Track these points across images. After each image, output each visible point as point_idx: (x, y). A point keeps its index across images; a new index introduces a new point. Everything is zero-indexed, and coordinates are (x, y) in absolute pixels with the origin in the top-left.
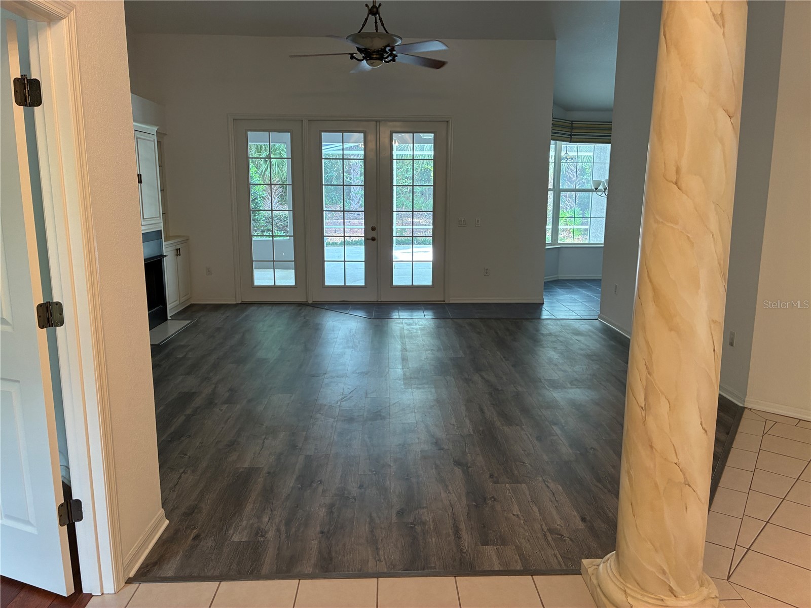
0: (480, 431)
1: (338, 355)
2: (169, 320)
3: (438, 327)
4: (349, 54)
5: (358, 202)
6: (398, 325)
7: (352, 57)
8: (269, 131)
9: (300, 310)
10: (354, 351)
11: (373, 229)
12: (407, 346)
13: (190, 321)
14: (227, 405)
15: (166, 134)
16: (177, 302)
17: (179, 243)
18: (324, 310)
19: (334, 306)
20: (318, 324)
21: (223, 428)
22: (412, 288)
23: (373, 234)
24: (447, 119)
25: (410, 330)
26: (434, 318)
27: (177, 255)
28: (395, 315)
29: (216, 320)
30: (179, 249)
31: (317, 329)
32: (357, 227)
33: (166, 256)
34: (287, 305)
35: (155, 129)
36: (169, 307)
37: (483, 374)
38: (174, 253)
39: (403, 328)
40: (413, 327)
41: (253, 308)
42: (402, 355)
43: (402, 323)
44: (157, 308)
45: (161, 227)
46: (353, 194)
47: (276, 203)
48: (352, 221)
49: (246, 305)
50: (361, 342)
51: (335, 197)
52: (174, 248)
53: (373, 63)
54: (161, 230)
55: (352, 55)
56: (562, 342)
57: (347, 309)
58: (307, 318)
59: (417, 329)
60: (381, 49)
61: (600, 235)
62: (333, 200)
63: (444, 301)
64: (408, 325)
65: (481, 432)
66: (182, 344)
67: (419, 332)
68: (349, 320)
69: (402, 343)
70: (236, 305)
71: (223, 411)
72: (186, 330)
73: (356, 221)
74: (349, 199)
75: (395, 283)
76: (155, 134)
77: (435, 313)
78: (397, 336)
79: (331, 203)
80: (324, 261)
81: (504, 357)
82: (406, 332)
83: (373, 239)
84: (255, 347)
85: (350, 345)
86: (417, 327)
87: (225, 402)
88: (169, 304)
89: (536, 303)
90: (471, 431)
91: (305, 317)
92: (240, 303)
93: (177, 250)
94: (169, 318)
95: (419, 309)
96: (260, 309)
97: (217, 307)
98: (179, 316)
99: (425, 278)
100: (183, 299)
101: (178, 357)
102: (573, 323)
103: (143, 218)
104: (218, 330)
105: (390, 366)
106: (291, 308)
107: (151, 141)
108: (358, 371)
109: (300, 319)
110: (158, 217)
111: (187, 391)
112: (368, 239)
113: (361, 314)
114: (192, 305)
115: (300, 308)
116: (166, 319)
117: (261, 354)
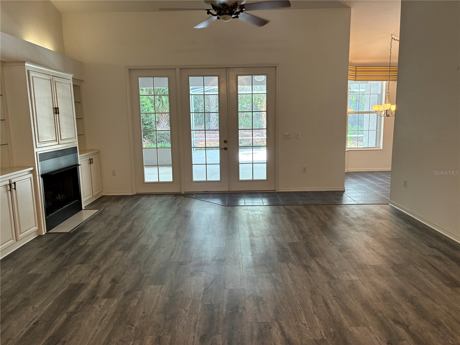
0: (332, 333)
1: (201, 241)
2: (83, 209)
3: (274, 212)
4: (206, 10)
5: (215, 123)
6: (245, 211)
7: (209, 13)
8: (153, 77)
9: (176, 199)
10: (213, 237)
11: (225, 142)
12: (254, 232)
13: (98, 210)
14: (106, 300)
15: (83, 81)
16: (91, 195)
17: (92, 155)
18: (193, 199)
19: (199, 196)
20: (188, 212)
21: (97, 330)
22: (253, 182)
23: (225, 145)
24: (275, 65)
25: (254, 216)
26: (270, 204)
27: (90, 163)
28: (242, 202)
29: (116, 209)
30: (92, 159)
31: (187, 215)
32: (214, 139)
33: (80, 165)
34: (167, 195)
35: (72, 76)
36: (83, 200)
37: (318, 260)
38: (87, 162)
39: (249, 214)
40: (256, 213)
41: (144, 198)
42: (251, 241)
43: (247, 210)
44: (74, 202)
45: (76, 144)
46: (211, 119)
47: (166, 125)
48: (211, 135)
49: (139, 196)
50: (218, 228)
51: (201, 121)
52: (89, 158)
53: (225, 17)
54: (76, 147)
55: (208, 10)
56: (370, 226)
57: (208, 198)
58: (180, 206)
59: (259, 215)
60: (231, 6)
61: (372, 141)
62: (200, 123)
63: (275, 190)
64: (252, 211)
65: (333, 335)
66: (86, 232)
67: (261, 217)
68: (209, 207)
69: (250, 228)
70: (133, 195)
71: (102, 307)
72: (93, 219)
73: (213, 135)
74: (209, 122)
75: (241, 179)
76: (71, 79)
77: (270, 201)
78: (245, 221)
79: (199, 124)
80: (192, 165)
81: (330, 242)
82: (251, 218)
83: (226, 149)
84: (140, 234)
85: (211, 231)
86: (259, 213)
87: (105, 297)
88: (84, 198)
89: (340, 191)
90: (323, 334)
91: (179, 204)
92: (135, 194)
93: (90, 160)
94: (83, 208)
95: (258, 197)
96: (149, 198)
97: (119, 198)
98: (90, 207)
99: (261, 174)
100: (95, 194)
101: (80, 244)
102: (372, 207)
103: (61, 139)
104: (116, 217)
105: (242, 253)
106: (170, 198)
107: (69, 84)
108: (216, 259)
109: (175, 207)
110: (74, 138)
111: (77, 283)
112: (222, 149)
113: (218, 201)
114: (103, 197)
115: (175, 198)
116: (81, 209)
117: (143, 241)
